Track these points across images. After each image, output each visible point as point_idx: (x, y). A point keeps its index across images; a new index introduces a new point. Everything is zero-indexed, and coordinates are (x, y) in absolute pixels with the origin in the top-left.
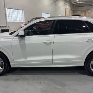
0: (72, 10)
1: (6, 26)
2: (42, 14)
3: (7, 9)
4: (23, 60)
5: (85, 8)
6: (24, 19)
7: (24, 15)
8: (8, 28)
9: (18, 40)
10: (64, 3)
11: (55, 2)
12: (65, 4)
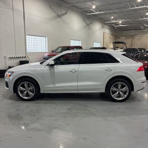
0: (113, 35)
1: (25, 57)
2: (70, 42)
3: (27, 36)
4: (52, 86)
5: (132, 32)
6: (47, 47)
7: (47, 43)
8: (27, 60)
9: (48, 68)
10: (101, 26)
11: (88, 25)
12: (103, 27)
